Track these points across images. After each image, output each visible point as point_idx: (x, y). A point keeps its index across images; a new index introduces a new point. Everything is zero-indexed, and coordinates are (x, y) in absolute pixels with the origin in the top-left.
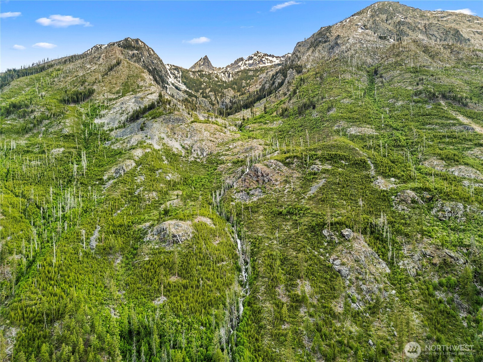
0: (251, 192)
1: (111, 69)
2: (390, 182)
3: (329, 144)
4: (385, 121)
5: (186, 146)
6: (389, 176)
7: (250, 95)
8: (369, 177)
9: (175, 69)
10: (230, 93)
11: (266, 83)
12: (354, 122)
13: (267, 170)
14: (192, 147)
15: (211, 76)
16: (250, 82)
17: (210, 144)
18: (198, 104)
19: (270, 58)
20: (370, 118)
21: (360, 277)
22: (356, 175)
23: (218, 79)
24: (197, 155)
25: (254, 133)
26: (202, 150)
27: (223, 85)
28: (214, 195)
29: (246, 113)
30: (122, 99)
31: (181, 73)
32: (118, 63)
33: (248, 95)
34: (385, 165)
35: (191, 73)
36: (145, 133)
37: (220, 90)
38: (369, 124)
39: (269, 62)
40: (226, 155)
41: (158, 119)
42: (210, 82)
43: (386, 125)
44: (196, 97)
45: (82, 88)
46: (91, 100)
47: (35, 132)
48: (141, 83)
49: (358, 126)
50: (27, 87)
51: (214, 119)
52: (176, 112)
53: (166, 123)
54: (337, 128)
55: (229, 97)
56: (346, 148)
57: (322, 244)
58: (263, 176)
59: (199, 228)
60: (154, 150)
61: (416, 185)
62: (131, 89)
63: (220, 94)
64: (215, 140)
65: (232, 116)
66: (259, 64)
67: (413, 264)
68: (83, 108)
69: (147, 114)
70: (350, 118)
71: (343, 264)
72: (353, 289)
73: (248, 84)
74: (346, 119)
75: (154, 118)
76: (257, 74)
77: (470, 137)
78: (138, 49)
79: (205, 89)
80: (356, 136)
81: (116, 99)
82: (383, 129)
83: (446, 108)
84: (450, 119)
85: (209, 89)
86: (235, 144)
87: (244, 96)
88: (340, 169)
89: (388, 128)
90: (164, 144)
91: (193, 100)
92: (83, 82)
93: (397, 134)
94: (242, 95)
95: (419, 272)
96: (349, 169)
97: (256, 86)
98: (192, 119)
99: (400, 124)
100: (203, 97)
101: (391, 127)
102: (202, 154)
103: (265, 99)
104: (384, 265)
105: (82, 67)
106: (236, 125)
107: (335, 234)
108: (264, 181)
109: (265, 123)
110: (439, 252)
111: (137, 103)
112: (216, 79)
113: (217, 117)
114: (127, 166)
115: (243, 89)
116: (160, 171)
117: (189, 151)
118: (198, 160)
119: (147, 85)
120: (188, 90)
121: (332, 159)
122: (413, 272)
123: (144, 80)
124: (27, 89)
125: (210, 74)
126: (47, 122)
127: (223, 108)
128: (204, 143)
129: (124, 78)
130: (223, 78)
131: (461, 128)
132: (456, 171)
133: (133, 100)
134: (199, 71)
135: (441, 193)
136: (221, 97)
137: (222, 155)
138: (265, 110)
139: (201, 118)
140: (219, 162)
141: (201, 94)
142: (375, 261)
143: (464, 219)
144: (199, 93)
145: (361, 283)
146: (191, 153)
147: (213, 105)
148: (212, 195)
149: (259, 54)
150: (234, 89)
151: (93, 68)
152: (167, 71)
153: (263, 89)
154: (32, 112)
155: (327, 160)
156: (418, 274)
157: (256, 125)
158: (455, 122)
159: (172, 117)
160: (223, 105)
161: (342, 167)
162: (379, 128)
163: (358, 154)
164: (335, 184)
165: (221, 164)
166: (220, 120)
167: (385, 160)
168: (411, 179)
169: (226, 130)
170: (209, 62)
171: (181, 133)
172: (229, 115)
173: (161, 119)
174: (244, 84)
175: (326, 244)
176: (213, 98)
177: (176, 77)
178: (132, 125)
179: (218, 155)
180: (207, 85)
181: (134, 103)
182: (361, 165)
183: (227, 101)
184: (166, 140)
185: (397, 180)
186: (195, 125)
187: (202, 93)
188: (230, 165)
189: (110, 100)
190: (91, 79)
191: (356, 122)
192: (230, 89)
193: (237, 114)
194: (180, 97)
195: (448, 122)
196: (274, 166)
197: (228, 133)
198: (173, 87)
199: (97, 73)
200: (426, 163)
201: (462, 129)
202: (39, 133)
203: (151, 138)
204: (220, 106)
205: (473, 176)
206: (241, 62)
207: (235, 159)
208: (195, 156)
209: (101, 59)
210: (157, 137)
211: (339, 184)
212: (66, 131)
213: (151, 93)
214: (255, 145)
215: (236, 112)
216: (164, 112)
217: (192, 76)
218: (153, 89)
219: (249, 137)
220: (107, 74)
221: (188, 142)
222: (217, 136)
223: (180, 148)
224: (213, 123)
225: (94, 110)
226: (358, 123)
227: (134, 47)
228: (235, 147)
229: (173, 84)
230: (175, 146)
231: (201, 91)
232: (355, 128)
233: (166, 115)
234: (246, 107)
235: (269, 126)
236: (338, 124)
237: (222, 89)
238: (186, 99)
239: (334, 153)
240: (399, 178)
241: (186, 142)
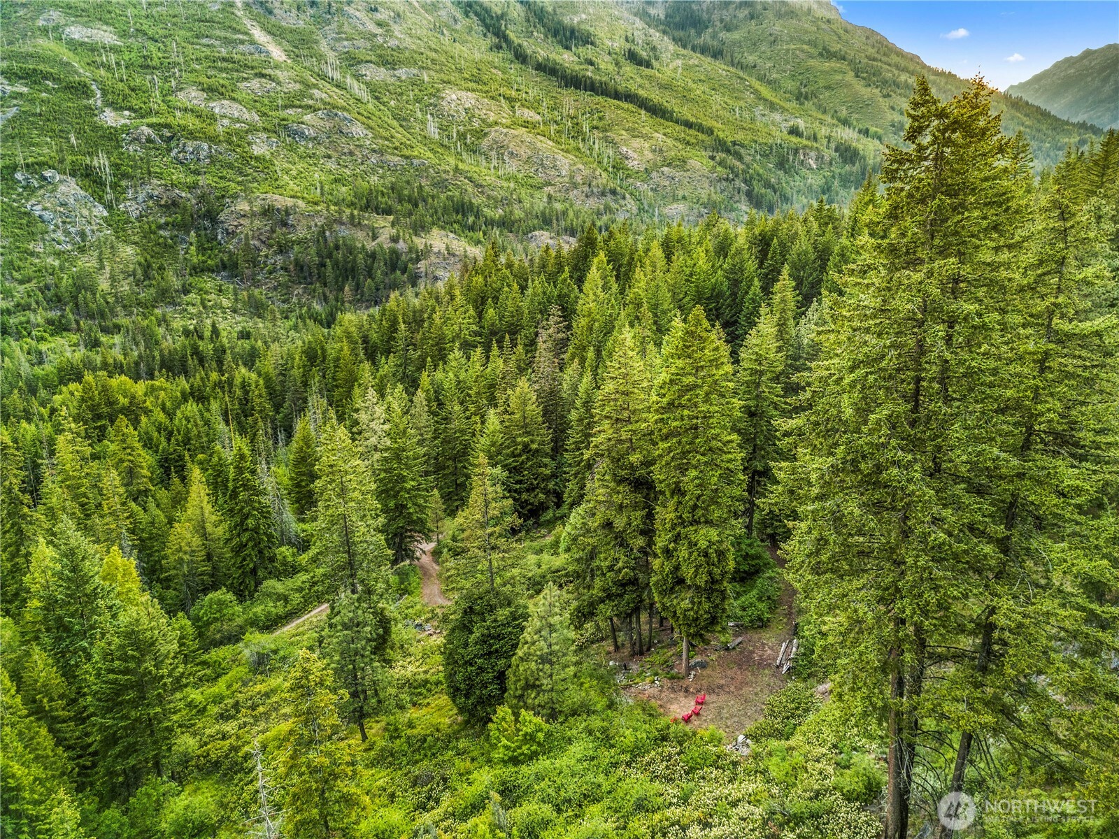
2: (123, 117)
3: (22, 50)
4: (136, 23)
6: (121, 109)
8: (91, 109)
12: (77, 16)
20: (110, 12)
21: (68, 220)
22: (70, 104)
34: (117, 92)
38: (107, 24)
43: (137, 30)
49: (86, 25)
54: (45, 23)
56: (55, 61)
57: (16, 189)
61: (154, 120)
67: (136, 206)
70: (70, 8)
71: (45, 209)
72: (60, 233)
74: (62, 7)
77: (255, 64)
80: (82, 44)
82: (130, 37)
83: (239, 13)
84: (239, 32)
88: (44, 94)
89: (140, 35)
93: (152, 47)
95: (143, 213)
96: (60, 94)
99: (162, 32)
101: (145, 34)
104: (101, 209)
107: (33, 177)
110: (168, 193)
121: (29, 76)
122: (136, 214)
131: (252, 48)
132: (217, 107)
135: (184, 130)
142: (89, 204)
143: (208, 161)
145: (69, 226)
155: (20, 78)
156: (142, 216)
158: (245, 38)
161: (47, 91)
162: (124, 34)
163: (76, 72)
164: (34, 115)
167: (120, 85)
168: (150, 113)
175: (21, 190)
182: (81, 90)
185: (133, 115)
191: (81, 16)
195: (236, 37)
200: (181, 95)
201: (253, 51)
205: (236, 115)
211: (40, 115)
226: (86, 19)
232: (79, 28)
236: (45, 16)
239: (31, 67)
240: (135, 111)
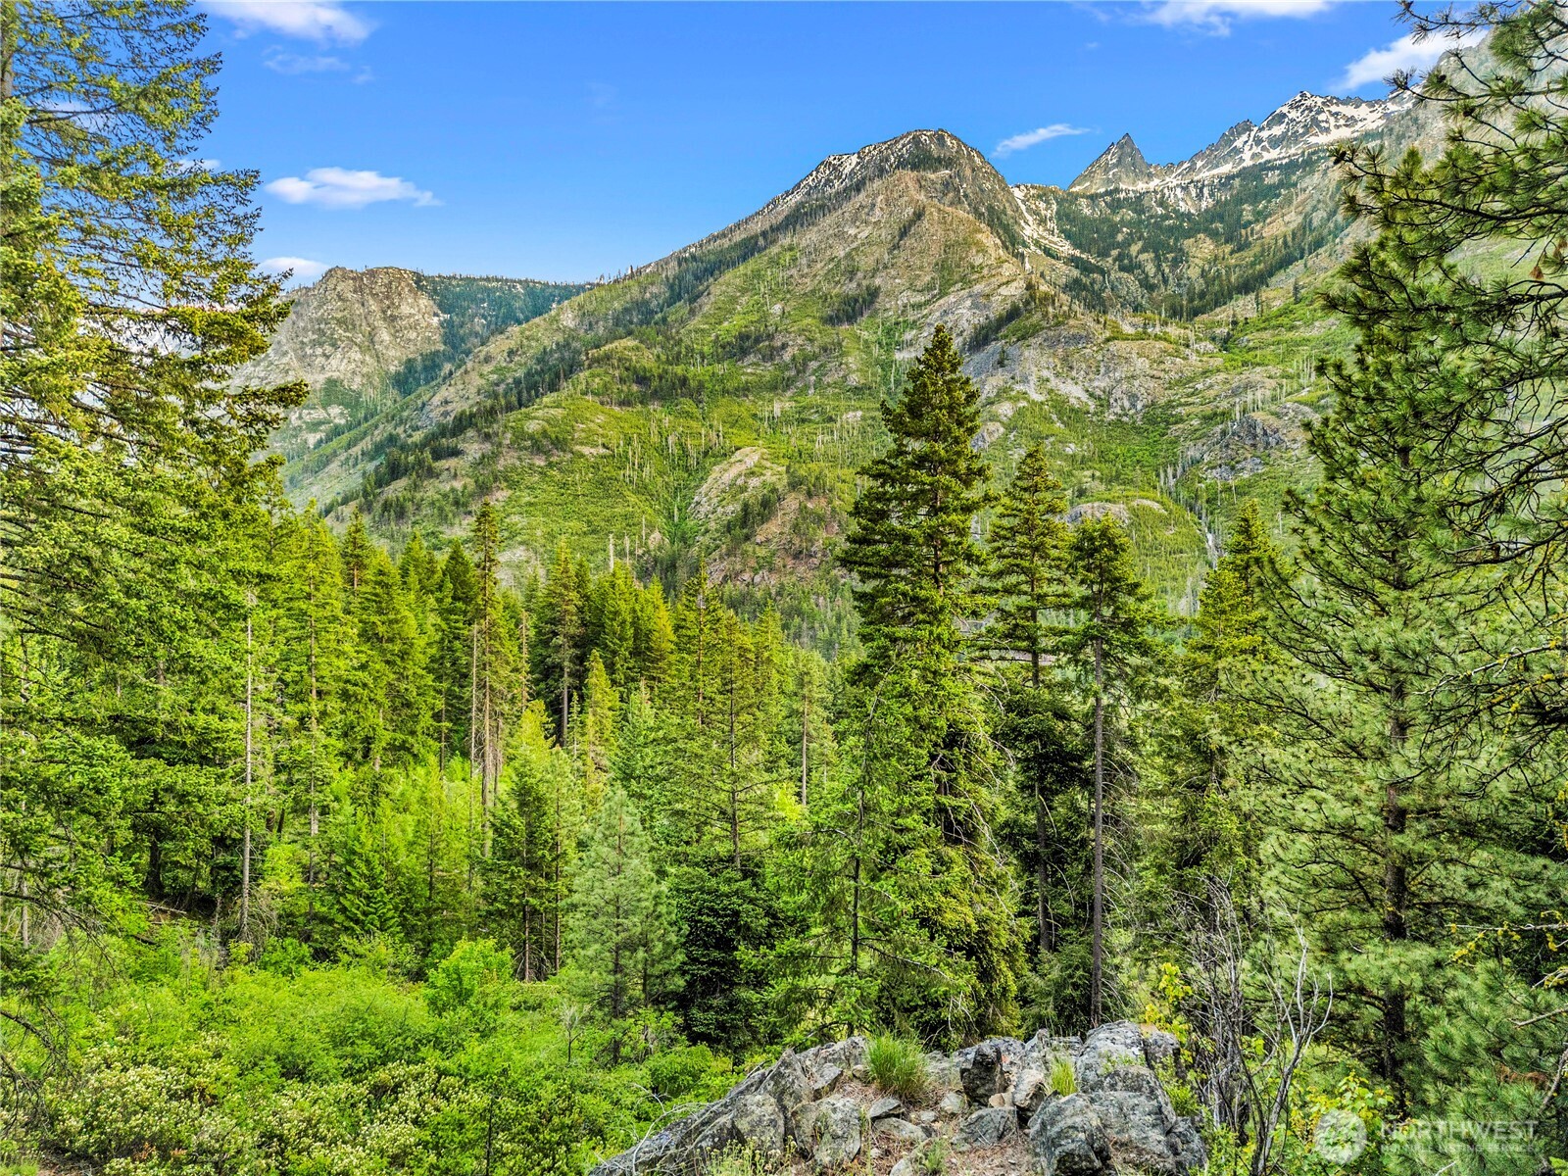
0: (1239, 466)
1: (904, 232)
5: (1098, 392)
7: (1263, 251)
9: (1040, 197)
10: (1202, 250)
11: (1315, 209)
13: (1275, 423)
14: (1110, 393)
15: (1146, 202)
16: (1266, 207)
17: (1152, 384)
18: (1108, 290)
19: (1348, 110)
23: (1166, 208)
24: (1123, 408)
25: (1258, 352)
26: (1133, 398)
27: (1181, 225)
28: (1162, 475)
29: (1243, 307)
30: (941, 301)
31: (1055, 207)
32: (919, 215)
33: (1257, 249)
35: (1083, 202)
36: (1009, 372)
37: (1172, 242)
39: (1342, 122)
40: (1187, 404)
41: (1032, 341)
42: (1141, 222)
44: (1102, 272)
45: (854, 285)
46: (876, 311)
47: (800, 384)
48: (978, 260)
50: (743, 295)
51: (1158, 329)
52: (1072, 322)
53: (1050, 347)
55: (1197, 261)
58: (1265, 434)
59: (1140, 513)
60: (1034, 403)
62: (956, 277)
63: (1170, 256)
64: (1162, 375)
65: (1205, 316)
66: (1303, 135)
68: (865, 330)
69: (1004, 331)
73: (1259, 213)
75: (1023, 338)
76: (1294, 178)
78: (949, 163)
79: (1127, 243)
81: (927, 303)
85: (1140, 244)
86: (1208, 381)
87: (1244, 254)
90: (1051, 391)
91: (1093, 282)
92: (852, 273)
94: (1240, 249)
97: (1286, 219)
98: (1108, 334)
100: (1122, 269)
102: (1134, 406)
103: (1301, 263)
105: (840, 236)
106: (1213, 339)
108: (1268, 443)
109: (1292, 328)
111: (977, 308)
112: (1160, 211)
113: (1165, 324)
114: (991, 434)
115: (1243, 232)
116: (1052, 439)
117: (1103, 401)
118: (1125, 419)
119: (992, 261)
120: (1077, 253)
123: (982, 250)
124: (744, 300)
125: (1140, 197)
126: (814, 365)
127: (1181, 295)
128: (1136, 383)
129: (936, 252)
130: (1181, 203)
133: (968, 303)
134: (1107, 193)
136: (1175, 263)
137: (1180, 405)
138: (1295, 294)
139: (1128, 329)
140: (1172, 420)
141: (1115, 260)
144: (1110, 260)
146: (1109, 406)
147: (1151, 288)
148: (1158, 475)
149: (1308, 103)
150: (1213, 235)
151: (863, 235)
152: (1018, 207)
153: (1306, 226)
154: (784, 346)
157: (1266, 335)
159: (1064, 333)
160: (1179, 285)
165: (1176, 423)
166: (1173, 331)
169: (1188, 351)
170: (1134, 152)
171: (1084, 366)
172: (1196, 315)
173: (1040, 340)
174: (1247, 216)
176: (1150, 269)
177: (1042, 221)
178: (977, 357)
179: (1170, 405)
180: (1131, 234)
181: (970, 309)
183: (1193, 273)
184: (1054, 383)
186: (1113, 346)
187: (1119, 258)
188: (1196, 423)
189: (919, 306)
190: (865, 262)
192: (1202, 236)
193: (1218, 310)
194: (1060, 277)
196: (1291, 414)
197: (1194, 358)
198: (1039, 252)
199: (874, 248)
202: (807, 387)
203: (1025, 380)
204: (1172, 288)
206: (1244, 137)
207: (1208, 410)
208: (1118, 410)
209: (877, 210)
210: (1033, 379)
212: (855, 379)
213: (1008, 283)
214: (1258, 378)
215: (1217, 304)
216: (1044, 324)
217: (1087, 211)
218: (1008, 270)
219: (1245, 364)
220: (896, 247)
221: (1101, 383)
222: (1167, 366)
223: (1084, 397)
224: (1157, 338)
225: (889, 332)
227: (939, 160)
228: (1211, 386)
229: (1037, 243)
230: (1074, 392)
231: (1115, 253)
233: (1049, 329)
234: (1246, 287)
235: (1304, 333)
237: (1176, 240)
238: (1076, 281)
241: (1096, 384)
